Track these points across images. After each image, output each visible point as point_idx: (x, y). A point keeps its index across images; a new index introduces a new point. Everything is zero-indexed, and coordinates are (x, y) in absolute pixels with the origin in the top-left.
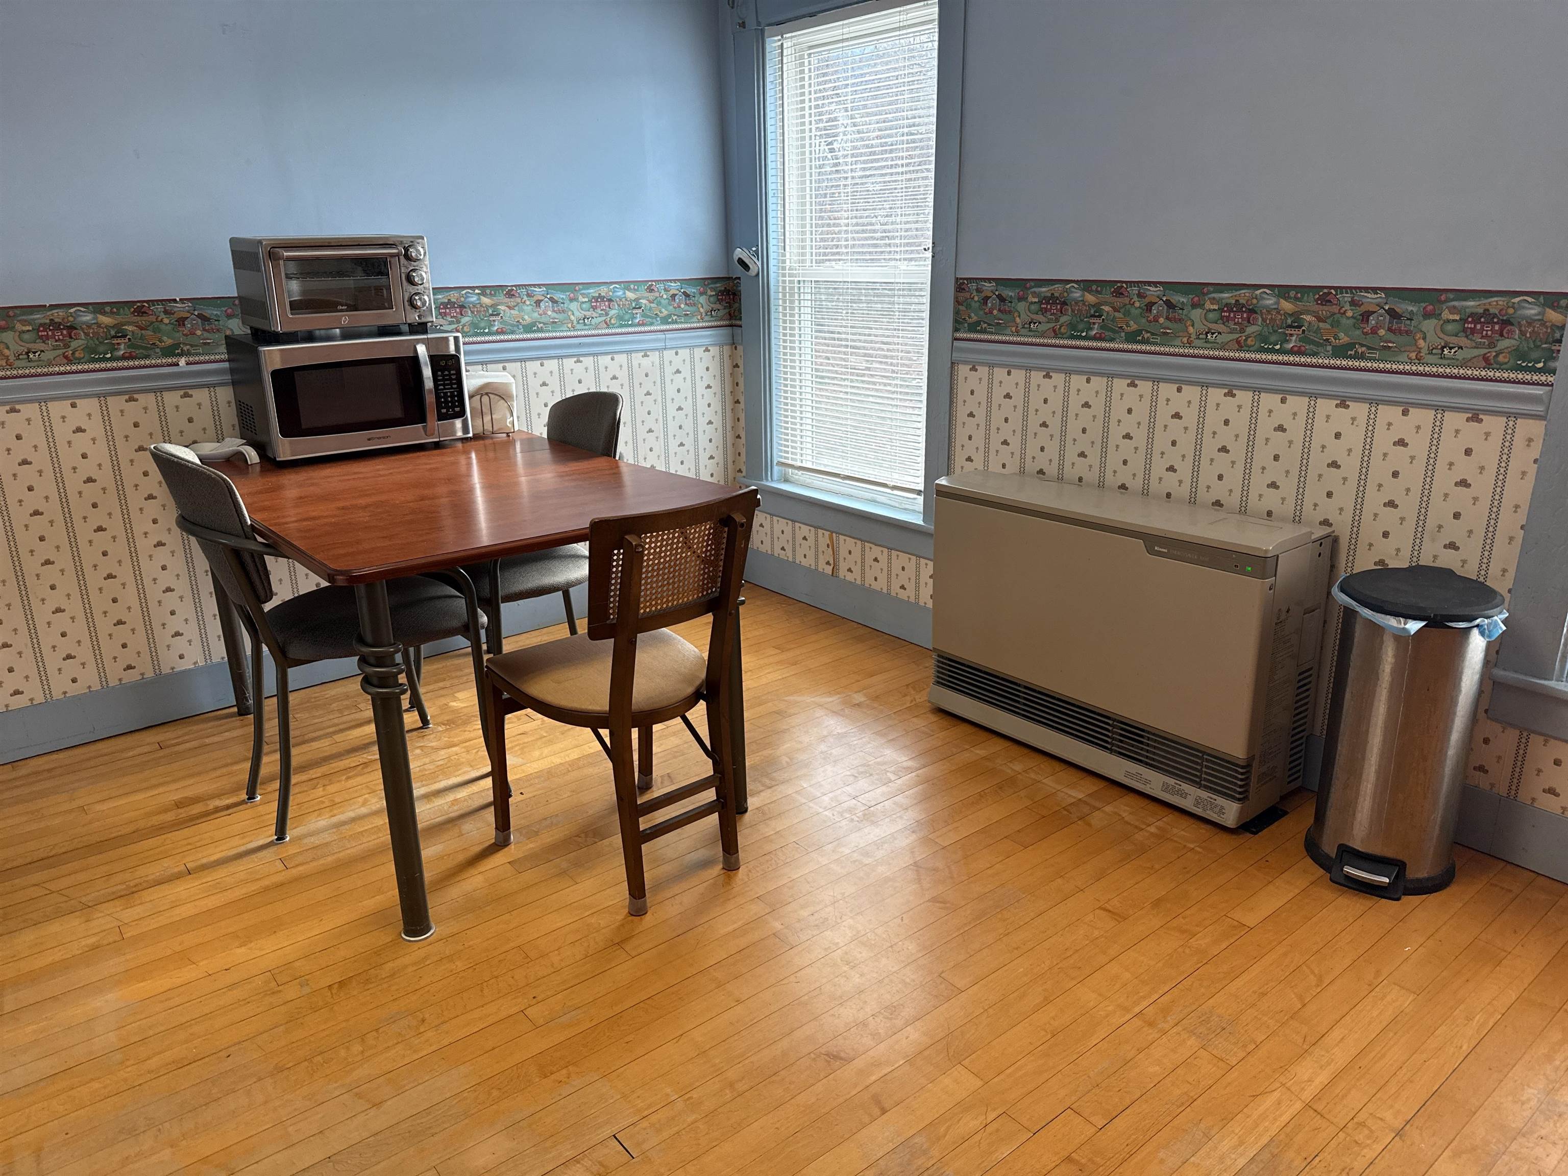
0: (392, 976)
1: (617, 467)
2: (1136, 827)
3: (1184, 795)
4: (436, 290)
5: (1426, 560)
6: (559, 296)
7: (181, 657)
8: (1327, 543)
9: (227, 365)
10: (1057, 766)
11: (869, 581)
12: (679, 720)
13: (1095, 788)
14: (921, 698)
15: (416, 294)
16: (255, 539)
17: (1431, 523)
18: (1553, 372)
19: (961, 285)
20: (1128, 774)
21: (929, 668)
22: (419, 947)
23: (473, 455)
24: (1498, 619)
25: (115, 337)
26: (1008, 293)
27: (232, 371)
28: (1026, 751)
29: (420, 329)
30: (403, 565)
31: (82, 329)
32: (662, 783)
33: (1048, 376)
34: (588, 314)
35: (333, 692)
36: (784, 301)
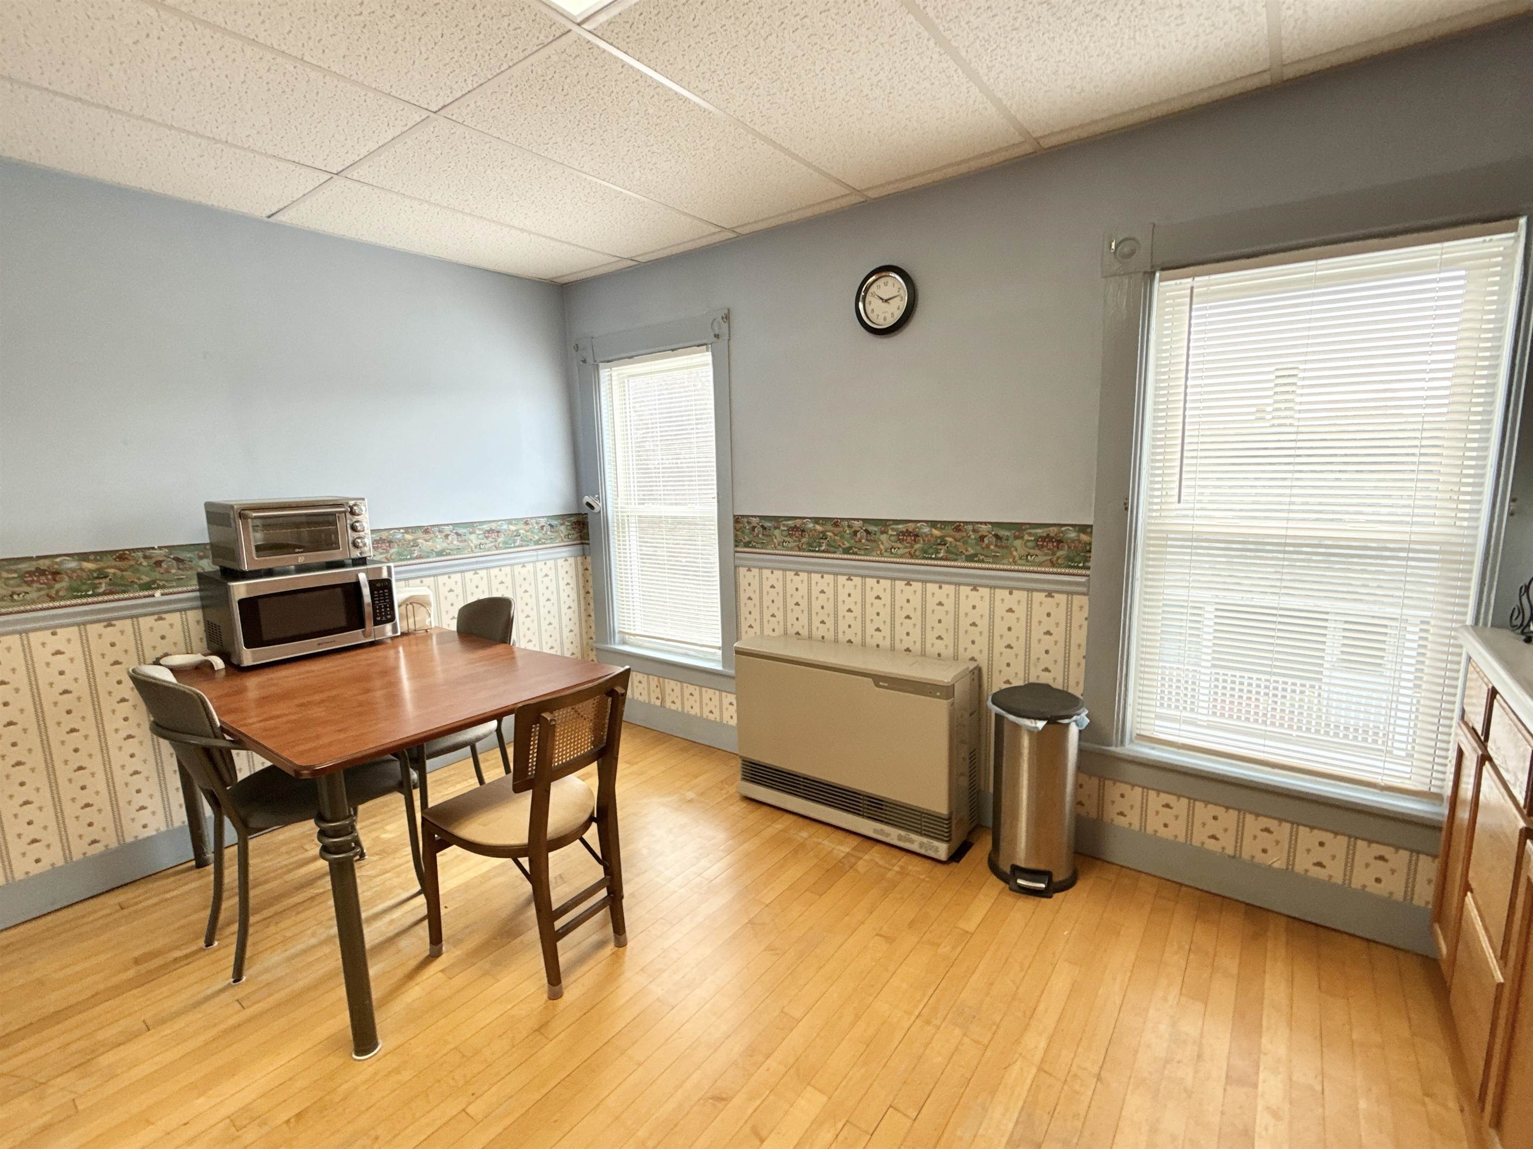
0: (345, 1098)
1: (513, 652)
2: (886, 868)
3: (912, 841)
4: (373, 531)
5: (1033, 680)
6: (461, 531)
7: (145, 826)
8: (976, 672)
9: (198, 594)
10: (829, 829)
11: (687, 709)
12: (578, 841)
13: (855, 843)
14: (732, 790)
15: (359, 538)
16: (224, 738)
17: (1033, 657)
18: (1088, 568)
19: (737, 519)
20: (875, 831)
21: (737, 767)
22: (369, 1063)
23: (401, 649)
24: (1083, 715)
25: (98, 578)
26: (767, 524)
27: (202, 598)
28: (808, 822)
29: (361, 562)
30: (359, 755)
31: (67, 574)
32: (556, 883)
33: (797, 574)
34: (483, 541)
35: (281, 837)
36: (618, 528)
